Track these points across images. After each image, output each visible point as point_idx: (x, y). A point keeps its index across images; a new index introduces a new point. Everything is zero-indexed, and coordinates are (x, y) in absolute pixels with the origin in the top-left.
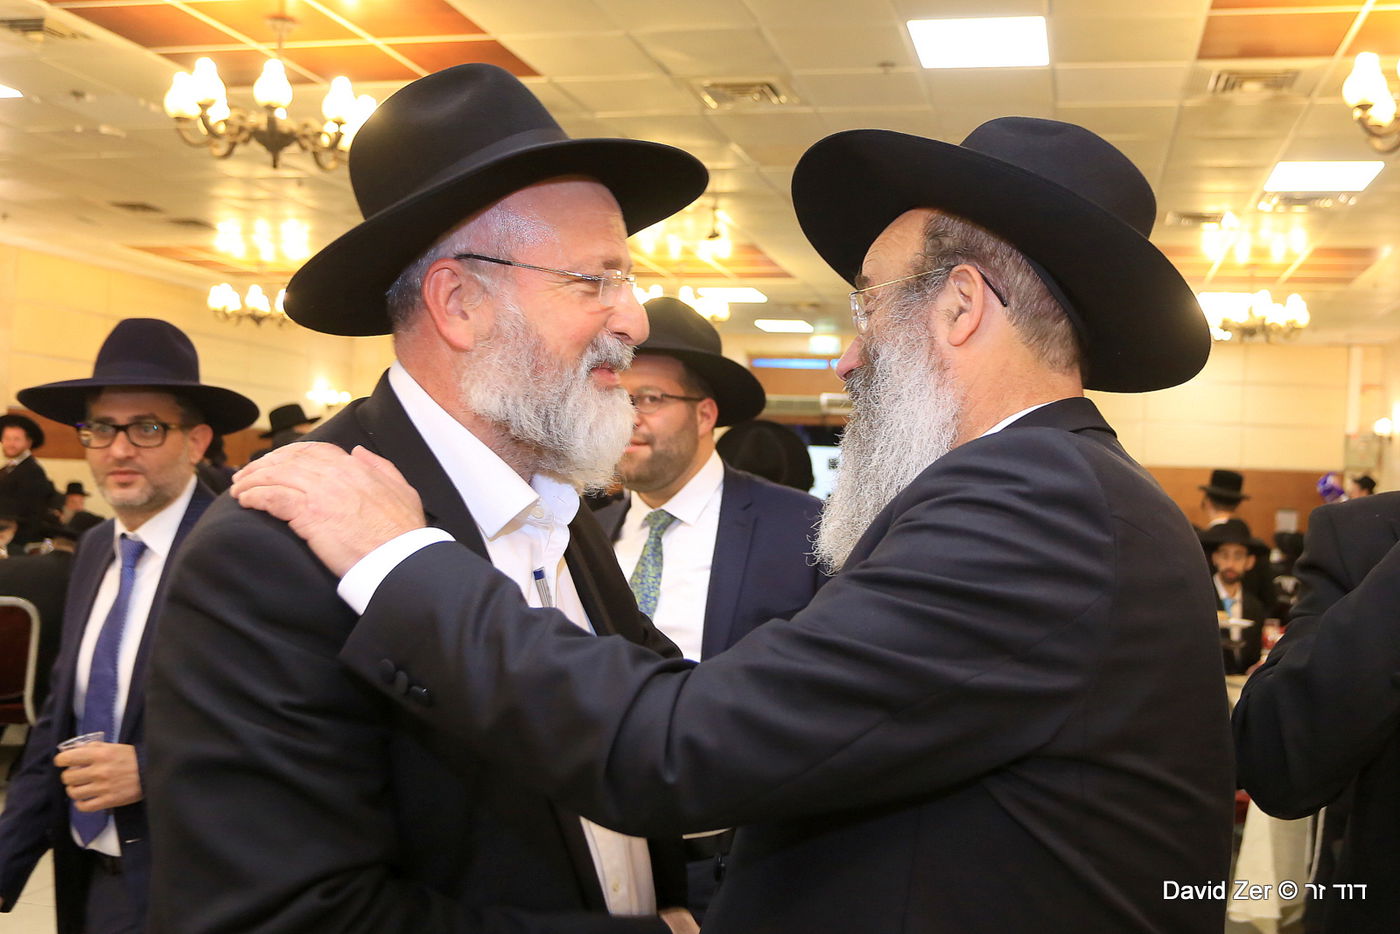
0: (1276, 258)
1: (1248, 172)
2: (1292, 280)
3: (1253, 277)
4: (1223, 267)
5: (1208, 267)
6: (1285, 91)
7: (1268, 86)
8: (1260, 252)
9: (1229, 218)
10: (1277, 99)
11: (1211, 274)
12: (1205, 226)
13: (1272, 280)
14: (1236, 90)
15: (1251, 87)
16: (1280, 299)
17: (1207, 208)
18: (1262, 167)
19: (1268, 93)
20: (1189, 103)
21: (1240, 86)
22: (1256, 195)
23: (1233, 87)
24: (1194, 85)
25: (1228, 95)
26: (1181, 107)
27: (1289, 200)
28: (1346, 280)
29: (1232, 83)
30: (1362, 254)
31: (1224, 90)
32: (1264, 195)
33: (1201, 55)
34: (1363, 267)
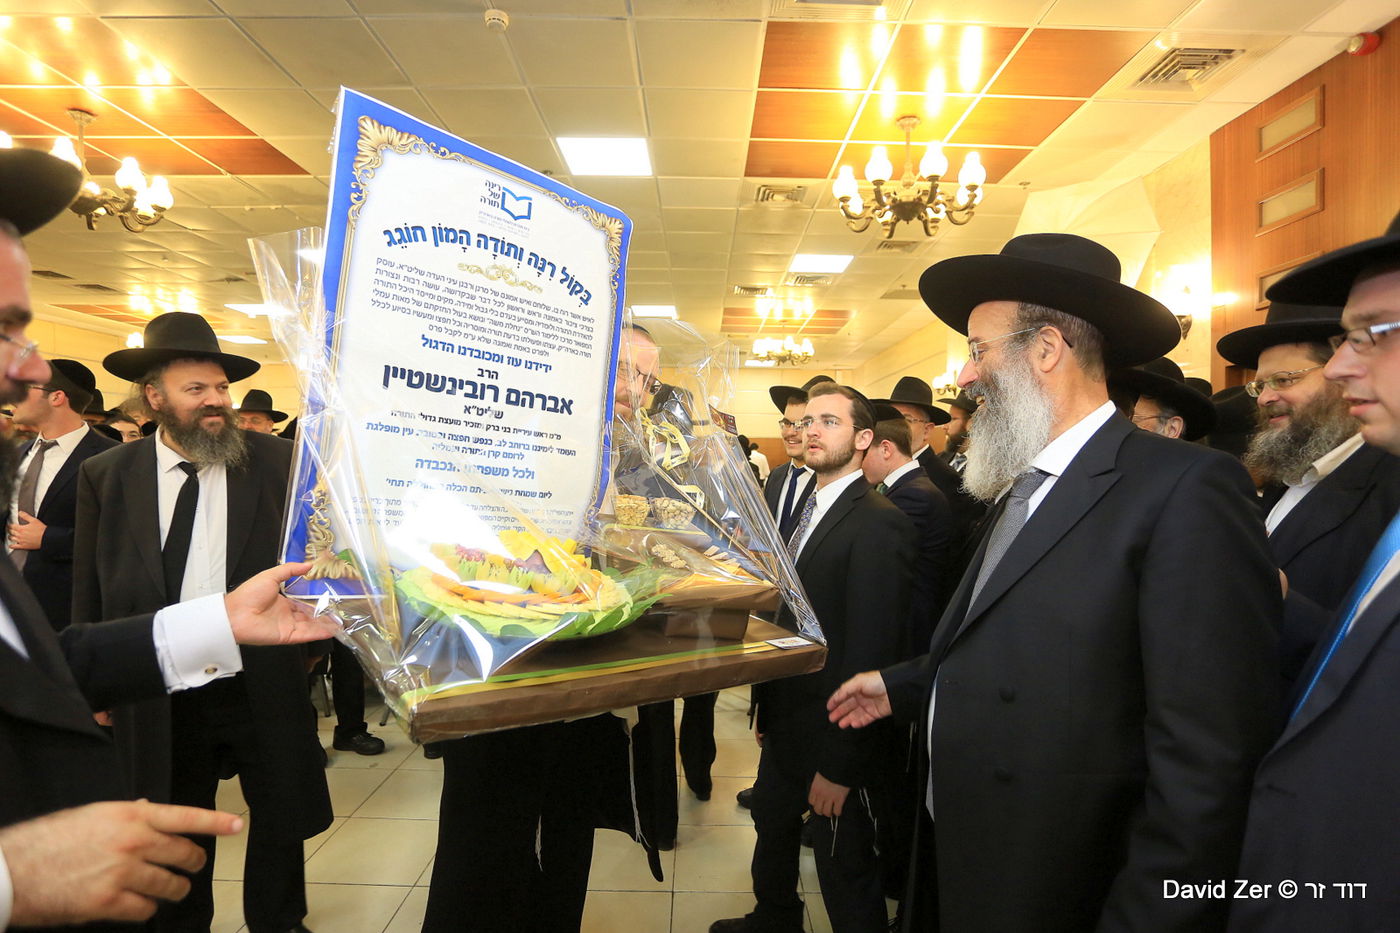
0: (797, 317)
1: (780, 259)
2: (805, 331)
3: (784, 328)
6: (798, 202)
7: (789, 197)
8: (788, 313)
10: (794, 207)
13: (794, 331)
14: (770, 200)
15: (778, 198)
16: (799, 342)
18: (788, 256)
19: (789, 203)
20: (741, 209)
21: (773, 197)
22: (784, 276)
23: (768, 197)
24: (743, 200)
25: (768, 204)
26: (738, 211)
27: (803, 279)
28: (834, 331)
29: (767, 194)
30: (842, 315)
31: (762, 200)
32: (789, 274)
33: (747, 174)
34: (843, 323)
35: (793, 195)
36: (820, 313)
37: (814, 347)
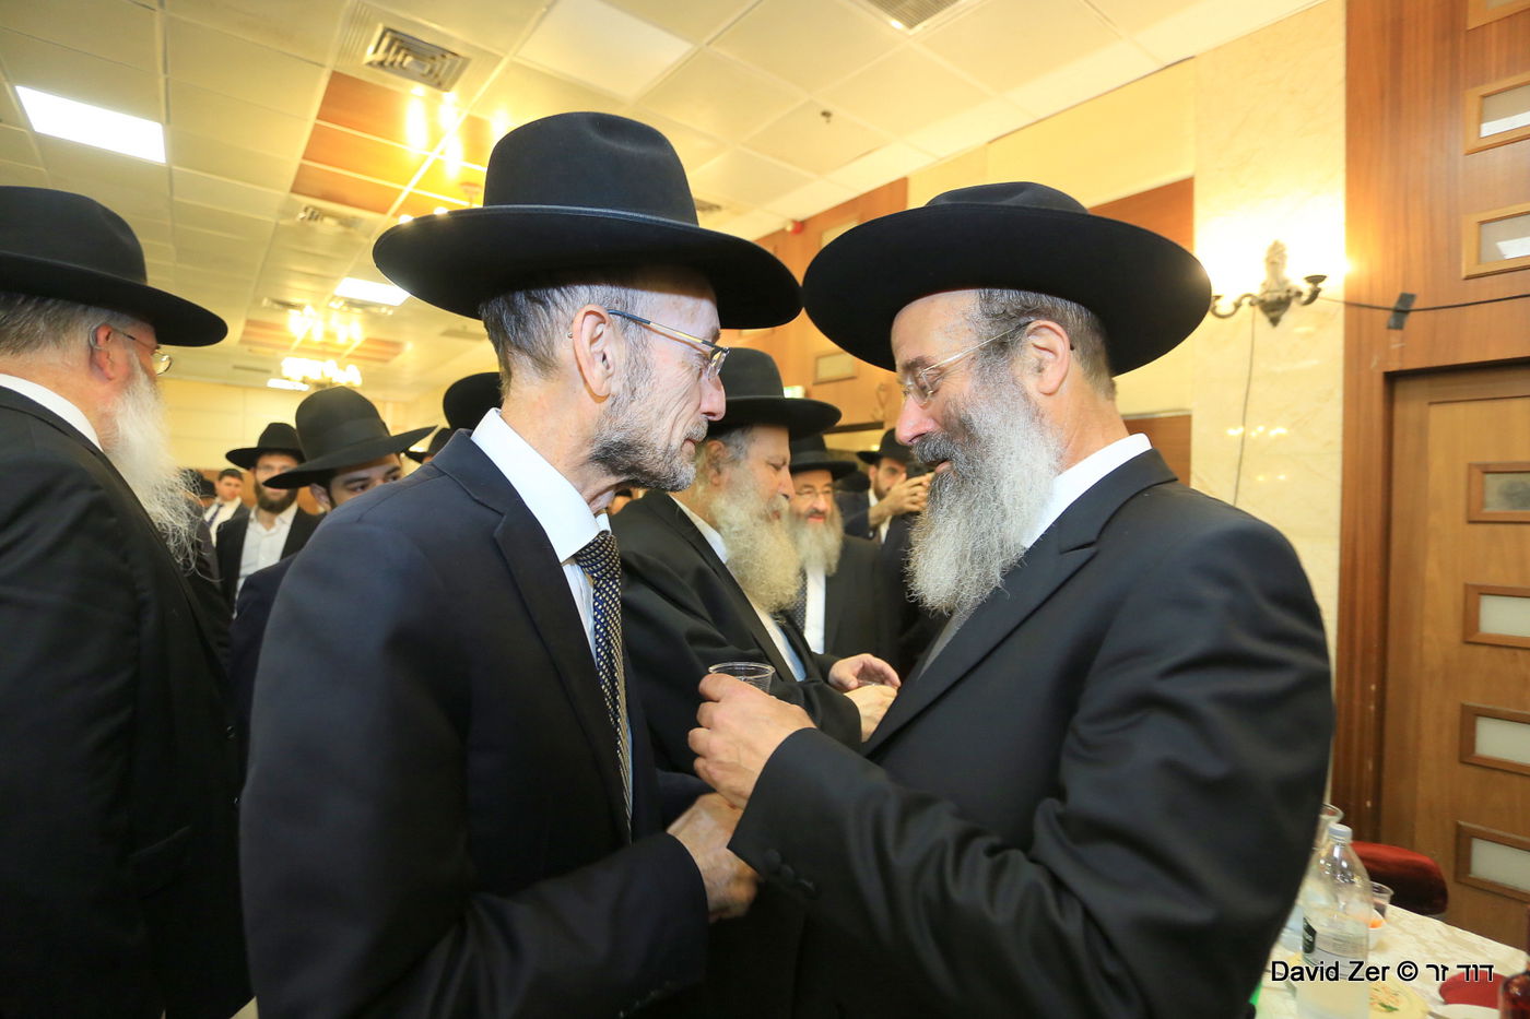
0: (341, 340)
1: (324, 279)
2: (350, 356)
3: (324, 351)
4: (303, 342)
5: (292, 340)
6: (352, 230)
7: (341, 223)
8: (330, 335)
9: (308, 309)
10: (346, 234)
11: (295, 345)
12: (291, 311)
13: (338, 355)
14: (319, 221)
15: (330, 222)
16: (342, 367)
17: (293, 300)
18: (335, 278)
19: (341, 229)
20: (283, 222)
21: (322, 219)
22: (328, 296)
23: (316, 219)
24: (287, 212)
25: (312, 223)
26: (277, 224)
27: (351, 303)
28: (386, 361)
29: (316, 215)
30: (396, 346)
31: (310, 219)
32: (334, 297)
33: (294, 190)
34: (396, 354)
35: (347, 222)
36: (368, 340)
37: (362, 375)
